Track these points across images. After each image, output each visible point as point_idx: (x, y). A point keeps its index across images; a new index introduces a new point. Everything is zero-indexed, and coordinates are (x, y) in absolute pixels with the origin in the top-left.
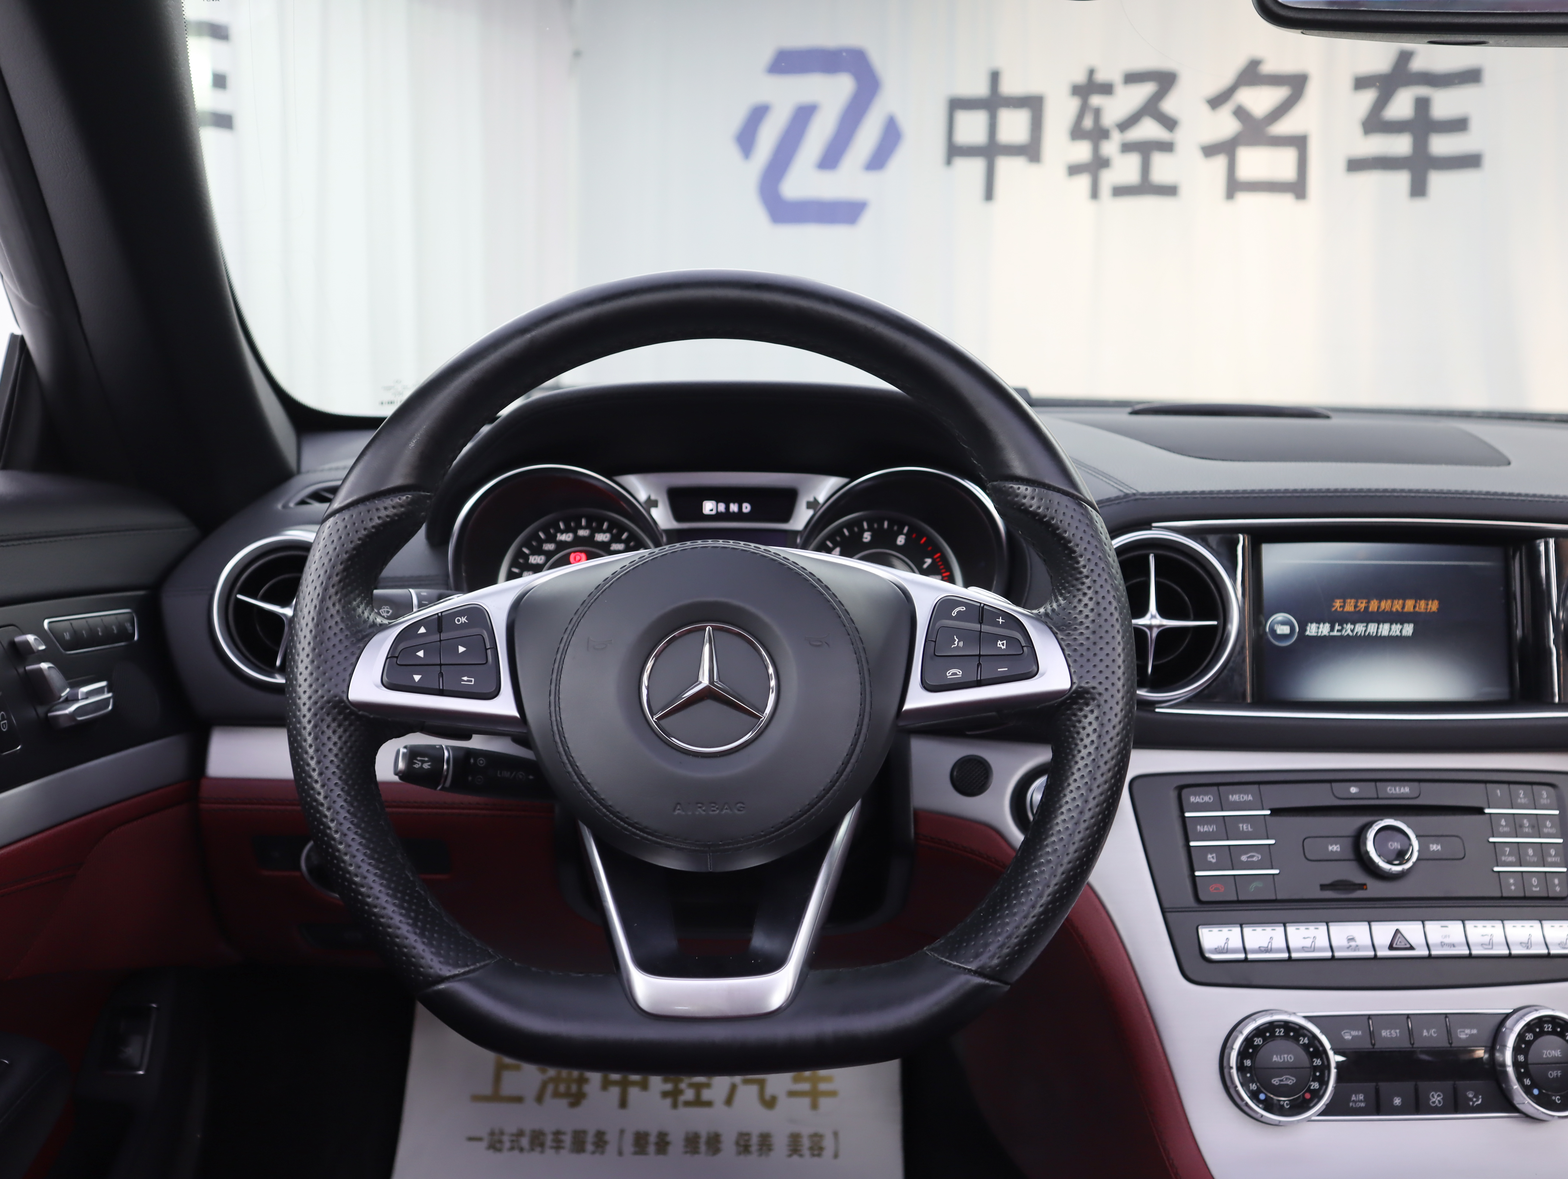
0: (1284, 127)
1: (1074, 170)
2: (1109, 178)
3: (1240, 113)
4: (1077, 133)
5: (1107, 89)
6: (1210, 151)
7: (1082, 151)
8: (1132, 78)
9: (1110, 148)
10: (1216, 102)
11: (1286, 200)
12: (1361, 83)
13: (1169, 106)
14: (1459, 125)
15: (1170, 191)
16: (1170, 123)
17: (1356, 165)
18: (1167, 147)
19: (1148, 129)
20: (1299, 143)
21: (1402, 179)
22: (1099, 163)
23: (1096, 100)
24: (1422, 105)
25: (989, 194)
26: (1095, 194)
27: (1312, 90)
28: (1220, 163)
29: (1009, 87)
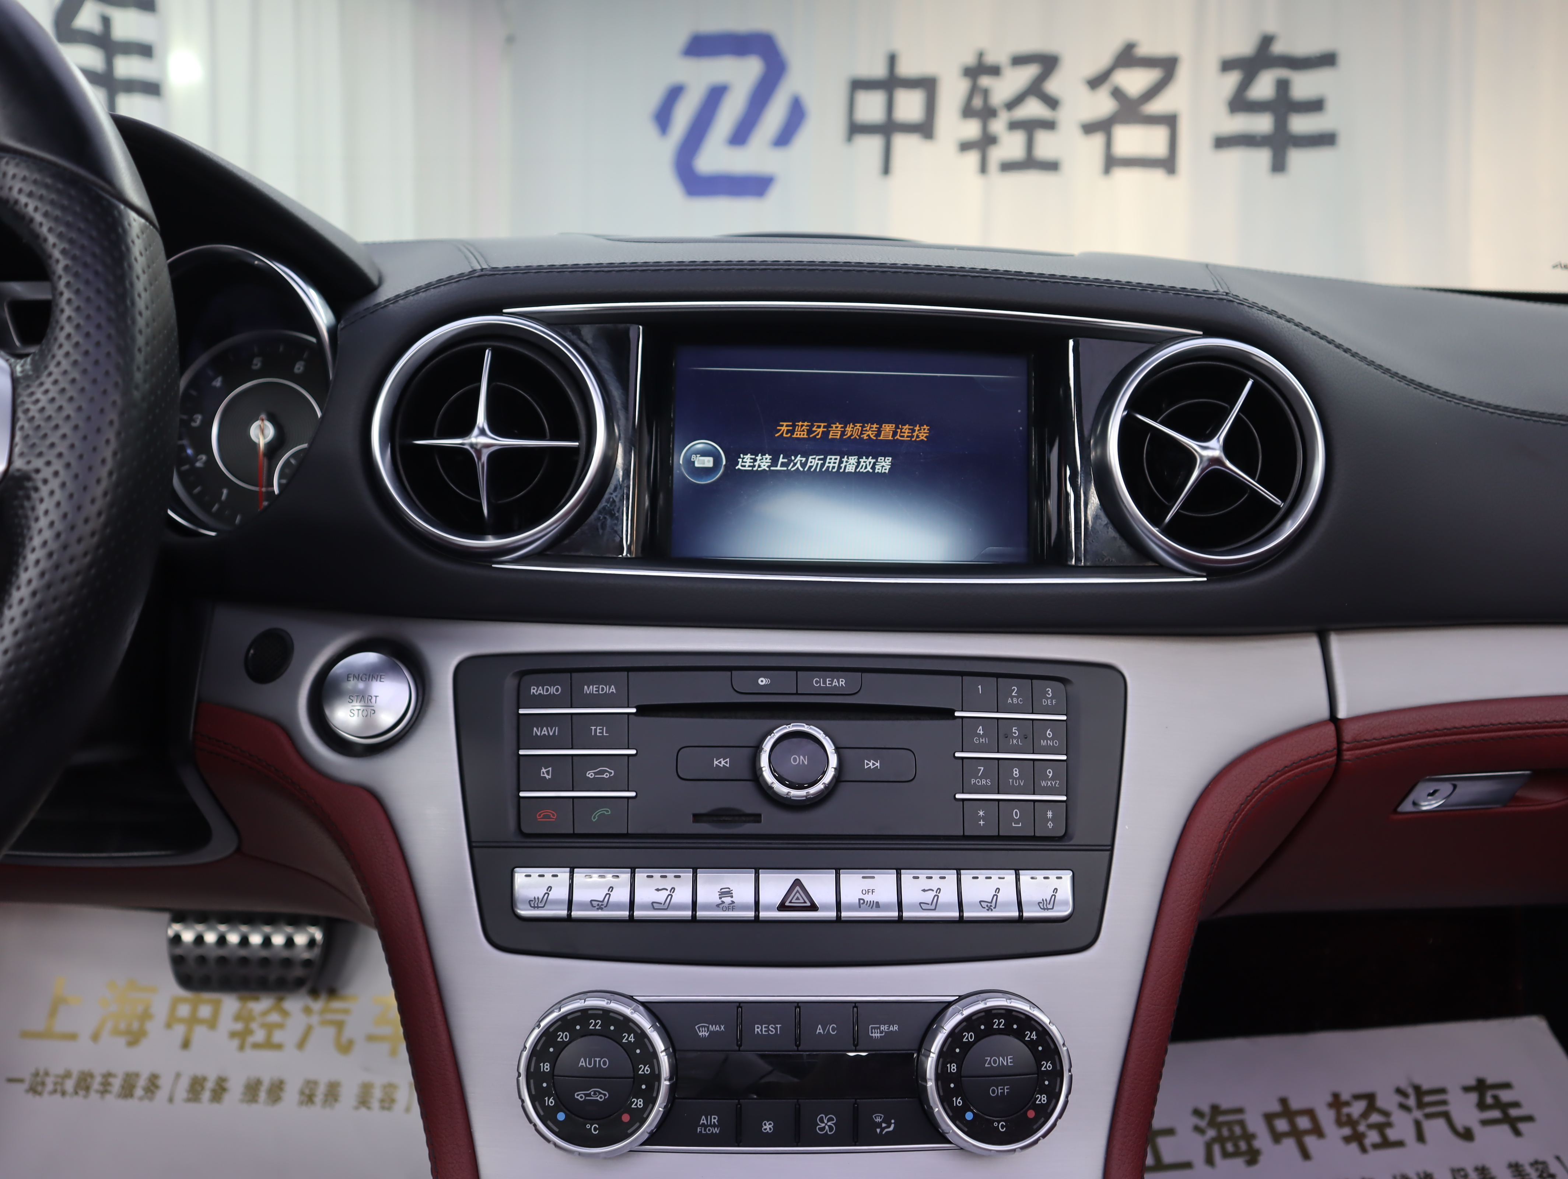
0: (1157, 107)
1: (965, 146)
2: (997, 154)
3: (1117, 93)
4: (968, 112)
5: (995, 71)
6: (1089, 128)
7: (972, 129)
8: (1019, 61)
9: (998, 126)
10: (1095, 83)
11: (1157, 176)
12: (1227, 65)
13: (1053, 86)
14: (1315, 106)
15: (1052, 166)
16: (1052, 103)
17: (1222, 143)
18: (1049, 125)
19: (1033, 109)
20: (1170, 121)
21: (1263, 157)
22: (987, 141)
23: (985, 81)
24: (1283, 86)
25: (886, 169)
26: (983, 168)
27: (1183, 73)
28: (1097, 141)
29: (907, 68)
